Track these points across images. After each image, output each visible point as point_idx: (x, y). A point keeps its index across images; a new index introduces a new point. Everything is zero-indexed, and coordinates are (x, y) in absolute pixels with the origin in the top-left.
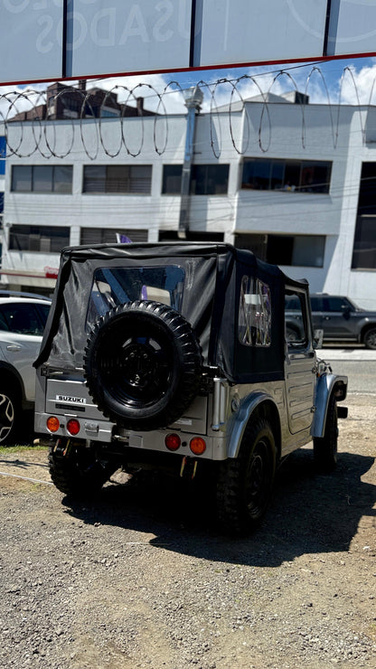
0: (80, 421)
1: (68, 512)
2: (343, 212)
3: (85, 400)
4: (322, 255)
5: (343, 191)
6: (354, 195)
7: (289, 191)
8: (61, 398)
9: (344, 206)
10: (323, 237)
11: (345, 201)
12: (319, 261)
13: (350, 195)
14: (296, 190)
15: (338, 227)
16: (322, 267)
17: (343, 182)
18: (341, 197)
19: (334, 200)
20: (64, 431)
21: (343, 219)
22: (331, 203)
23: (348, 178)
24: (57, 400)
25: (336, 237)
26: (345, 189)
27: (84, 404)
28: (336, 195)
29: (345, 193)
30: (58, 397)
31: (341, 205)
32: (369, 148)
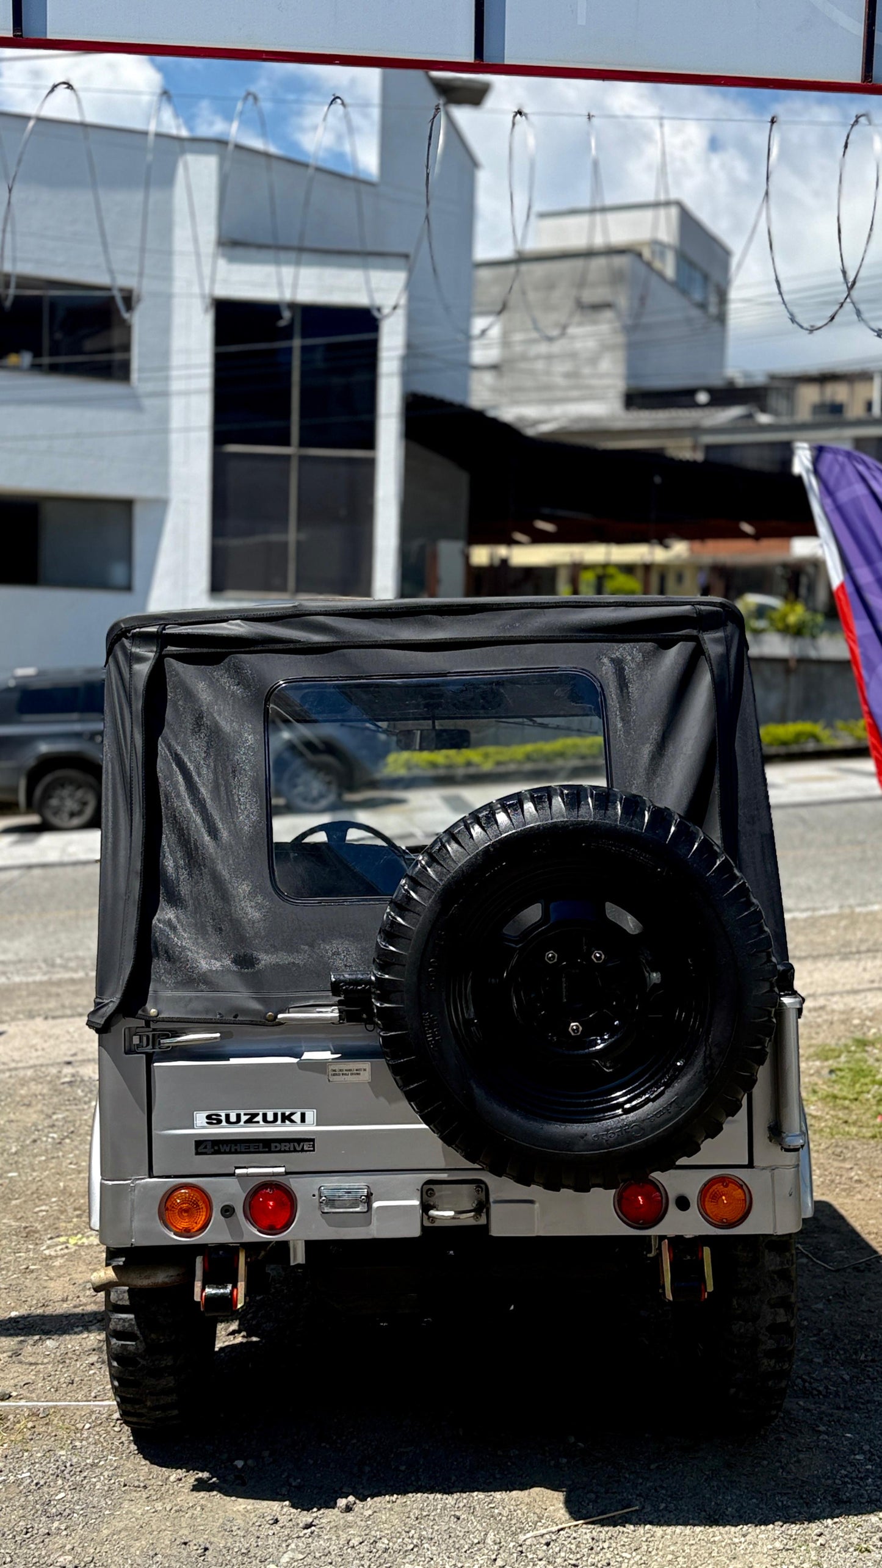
0: (296, 1184)
1: (200, 1486)
2: (175, 438)
3: (311, 1115)
4: (127, 555)
5: (167, 379)
6: (198, 392)
7: (16, 368)
8: (214, 1120)
9: (176, 421)
10: (126, 505)
11: (177, 406)
12: (118, 573)
13: (187, 393)
14: (36, 368)
15: (164, 478)
16: (128, 588)
17: (166, 354)
18: (165, 394)
19: (147, 402)
20: (236, 1229)
21: (176, 456)
22: (138, 408)
23: (178, 341)
24: (201, 1127)
25: (161, 504)
26: (174, 373)
27: (310, 1127)
28: (149, 387)
29: (176, 386)
30: (200, 1118)
31: (164, 418)
32: (231, 260)
